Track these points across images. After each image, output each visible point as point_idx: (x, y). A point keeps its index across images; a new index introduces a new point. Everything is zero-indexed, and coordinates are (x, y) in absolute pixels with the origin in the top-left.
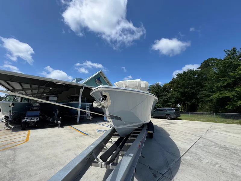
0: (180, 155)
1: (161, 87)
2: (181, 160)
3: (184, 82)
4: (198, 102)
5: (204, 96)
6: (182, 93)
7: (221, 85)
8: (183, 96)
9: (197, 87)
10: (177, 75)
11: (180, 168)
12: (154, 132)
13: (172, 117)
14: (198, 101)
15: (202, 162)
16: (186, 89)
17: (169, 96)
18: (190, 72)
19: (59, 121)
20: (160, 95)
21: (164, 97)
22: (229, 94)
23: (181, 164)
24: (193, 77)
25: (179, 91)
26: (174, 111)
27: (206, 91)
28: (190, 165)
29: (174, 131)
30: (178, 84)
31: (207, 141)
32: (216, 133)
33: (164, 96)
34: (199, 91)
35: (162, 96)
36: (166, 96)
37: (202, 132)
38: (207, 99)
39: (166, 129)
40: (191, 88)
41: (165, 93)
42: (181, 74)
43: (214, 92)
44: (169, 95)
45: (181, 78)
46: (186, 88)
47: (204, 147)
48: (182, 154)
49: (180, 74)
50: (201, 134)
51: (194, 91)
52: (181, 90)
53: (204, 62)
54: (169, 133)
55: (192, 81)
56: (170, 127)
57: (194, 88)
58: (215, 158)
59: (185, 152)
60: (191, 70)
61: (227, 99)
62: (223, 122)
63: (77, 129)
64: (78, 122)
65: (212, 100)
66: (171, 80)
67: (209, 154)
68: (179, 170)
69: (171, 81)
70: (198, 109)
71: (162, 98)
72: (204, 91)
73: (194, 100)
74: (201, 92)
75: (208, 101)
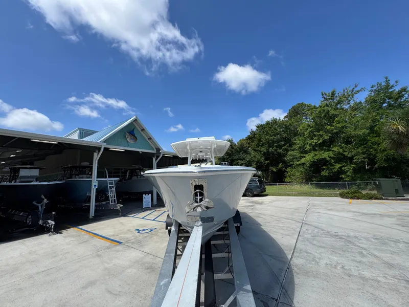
0: (288, 259)
1: (235, 145)
2: (292, 267)
3: (267, 137)
4: (286, 167)
5: (293, 159)
6: (264, 154)
7: (316, 143)
8: (266, 159)
9: (284, 145)
10: (258, 127)
11: (295, 283)
12: (241, 224)
13: (255, 193)
14: (287, 165)
15: (319, 264)
16: (271, 149)
17: (248, 160)
18: (275, 121)
19: (49, 221)
20: (235, 157)
21: (240, 162)
22: (325, 155)
23: (294, 275)
24: (279, 130)
25: (260, 151)
26: (257, 183)
27: (295, 151)
28: (307, 273)
29: (264, 217)
30: (260, 140)
31: (313, 228)
32: (318, 214)
33: (241, 159)
34: (287, 150)
35: (238, 159)
37: (301, 215)
38: (298, 163)
39: (252, 213)
40: (277, 147)
41: (242, 155)
42: (264, 125)
43: (306, 152)
45: (263, 132)
46: (271, 147)
47: (314, 240)
48: (289, 257)
49: (262, 126)
50: (302, 218)
51: (281, 150)
52: (263, 150)
53: (292, 109)
54: (259, 220)
55: (278, 136)
56: (257, 209)
57: (280, 147)
58: (332, 254)
59: (292, 253)
60: (276, 119)
61: (324, 162)
62: (320, 195)
63: (94, 232)
64: (91, 217)
65: (304, 164)
66: (249, 134)
67: (323, 250)
68: (296, 286)
69: (249, 136)
70: (286, 177)
72: (293, 150)
73: (280, 164)
74: (290, 153)
75: (299, 165)
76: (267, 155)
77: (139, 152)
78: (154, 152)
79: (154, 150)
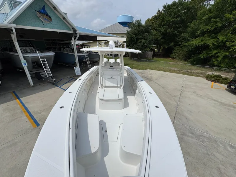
1: (142, 25)
3: (170, 19)
4: (175, 45)
5: (183, 40)
8: (163, 38)
9: (181, 27)
10: (165, 7)
16: (169, 30)
18: (180, 3)
21: (143, 41)
25: (160, 31)
30: (163, 21)
33: (144, 39)
34: (181, 32)
36: (146, 39)
38: (185, 44)
40: (174, 29)
43: (196, 37)
44: (150, 38)
46: (170, 28)
49: (168, 6)
52: (163, 30)
55: (179, 19)
61: (205, 47)
64: (31, 85)
65: (189, 45)
70: (172, 53)
71: (140, 42)
72: (185, 32)
74: (183, 35)
76: (164, 35)
77: (57, 32)
78: (72, 32)
79: (71, 30)
